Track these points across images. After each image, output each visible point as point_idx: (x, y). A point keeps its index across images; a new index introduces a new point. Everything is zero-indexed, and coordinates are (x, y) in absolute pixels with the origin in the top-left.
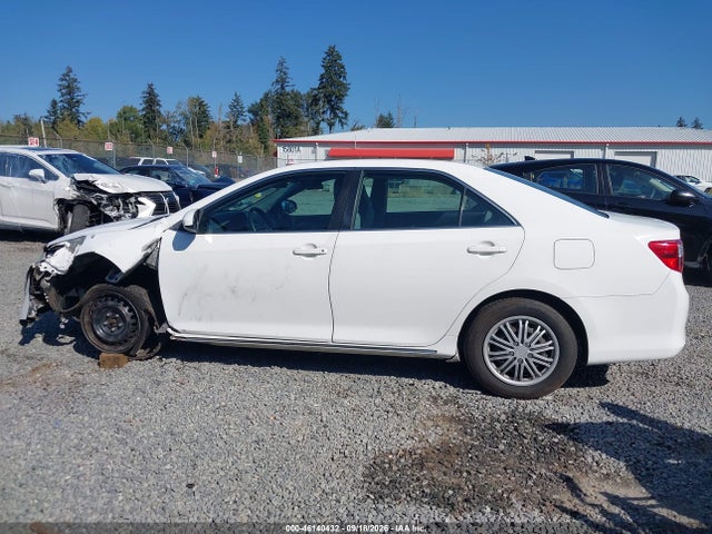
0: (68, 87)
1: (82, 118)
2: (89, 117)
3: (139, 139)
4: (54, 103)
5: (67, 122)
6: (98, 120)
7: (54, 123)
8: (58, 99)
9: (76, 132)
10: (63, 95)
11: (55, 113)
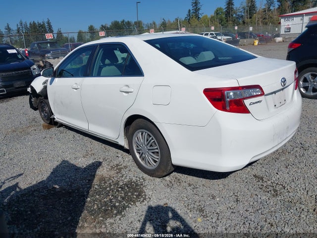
0: (196, 3)
1: (200, 16)
2: (203, 15)
3: (223, 23)
4: (190, 11)
5: (194, 18)
6: (206, 16)
7: (189, 20)
8: (191, 9)
9: (197, 22)
10: (193, 7)
11: (190, 15)
